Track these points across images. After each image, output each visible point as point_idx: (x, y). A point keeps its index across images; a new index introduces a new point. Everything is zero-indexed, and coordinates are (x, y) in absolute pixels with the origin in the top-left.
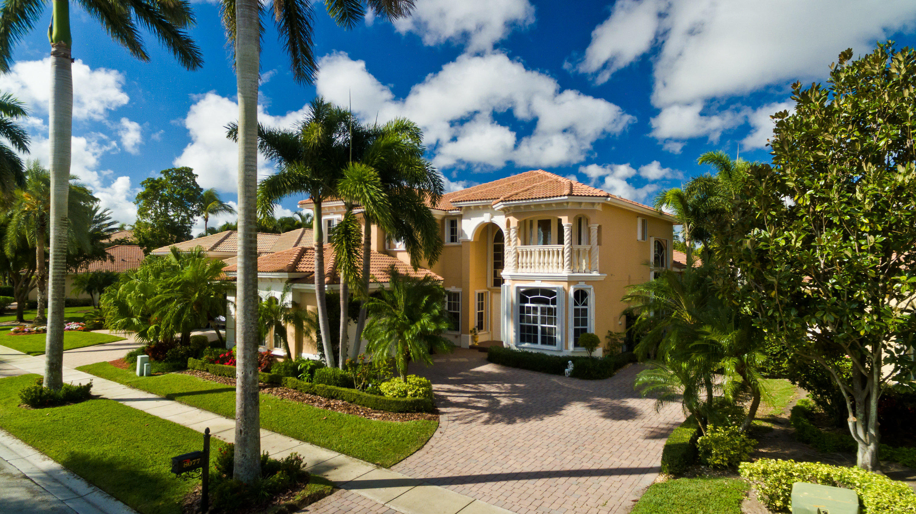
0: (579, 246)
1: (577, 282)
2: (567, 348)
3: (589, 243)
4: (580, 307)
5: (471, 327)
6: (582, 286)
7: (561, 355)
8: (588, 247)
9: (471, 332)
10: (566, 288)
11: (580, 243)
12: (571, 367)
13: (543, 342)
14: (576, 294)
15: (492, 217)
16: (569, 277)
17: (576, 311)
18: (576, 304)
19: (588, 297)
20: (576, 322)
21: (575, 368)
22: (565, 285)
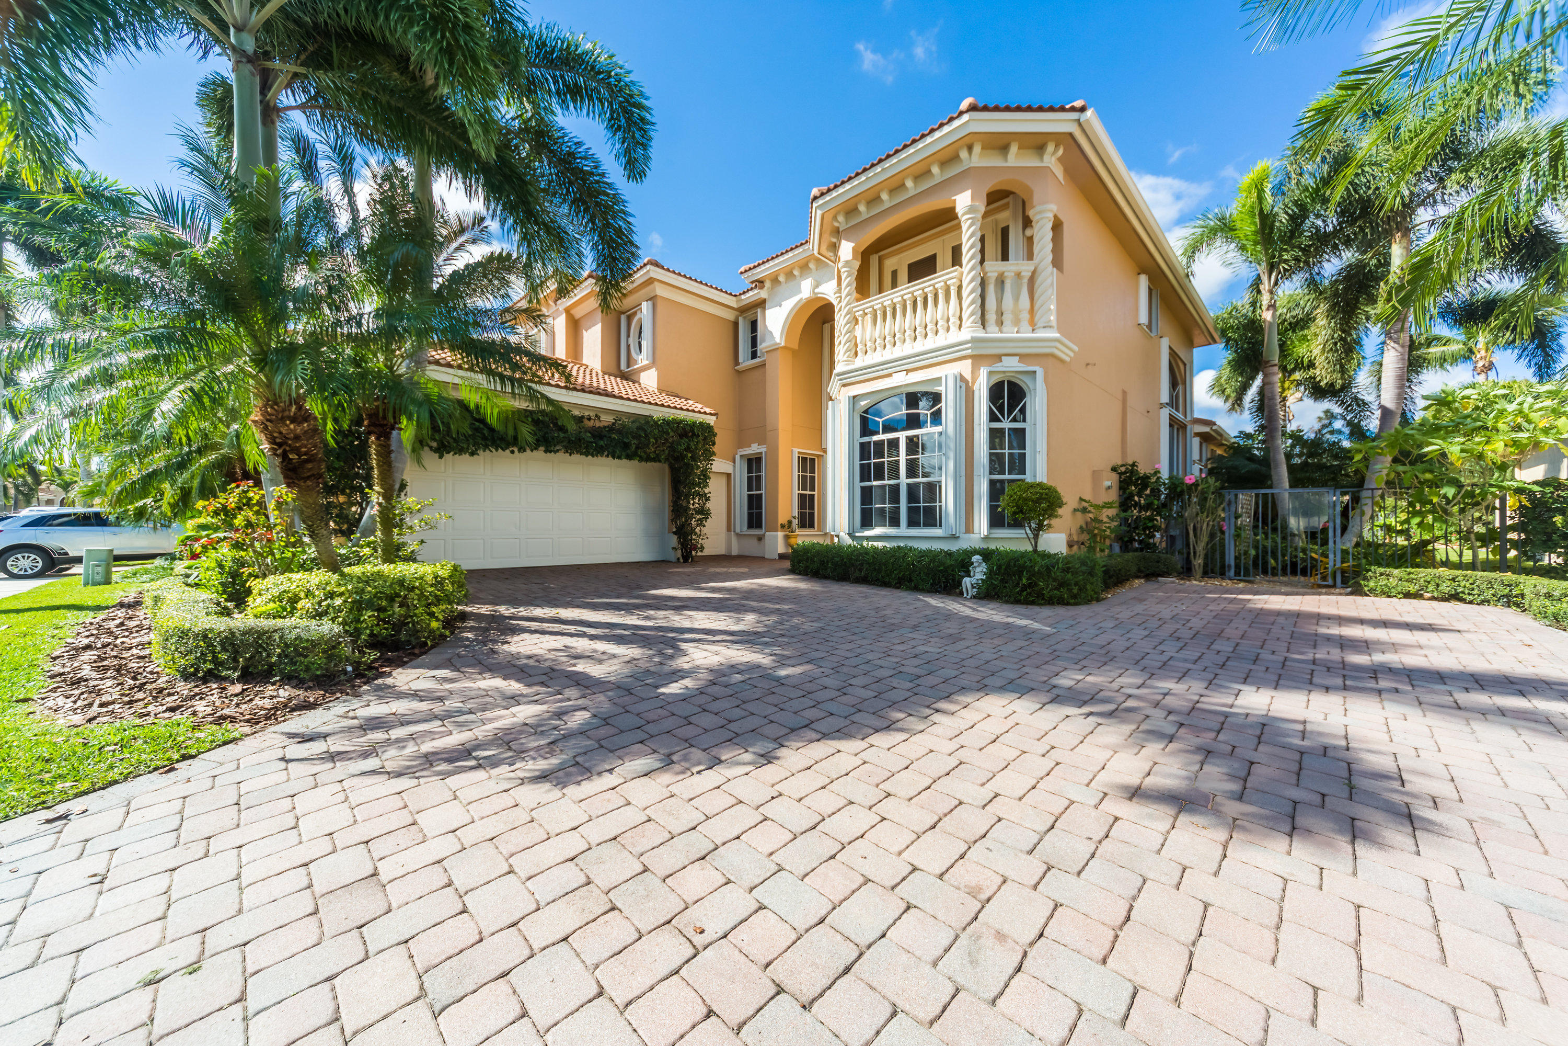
0: (1001, 266)
1: (999, 358)
2: (969, 529)
3: (1030, 256)
4: (1006, 424)
5: (782, 519)
6: (1011, 365)
7: (953, 547)
8: (1026, 268)
9: (783, 526)
10: (968, 376)
11: (1005, 257)
12: (979, 571)
13: (912, 523)
14: (996, 392)
15: (817, 286)
16: (974, 340)
17: (995, 435)
18: (993, 418)
19: (1027, 399)
20: (996, 462)
21: (990, 574)
22: (965, 367)
